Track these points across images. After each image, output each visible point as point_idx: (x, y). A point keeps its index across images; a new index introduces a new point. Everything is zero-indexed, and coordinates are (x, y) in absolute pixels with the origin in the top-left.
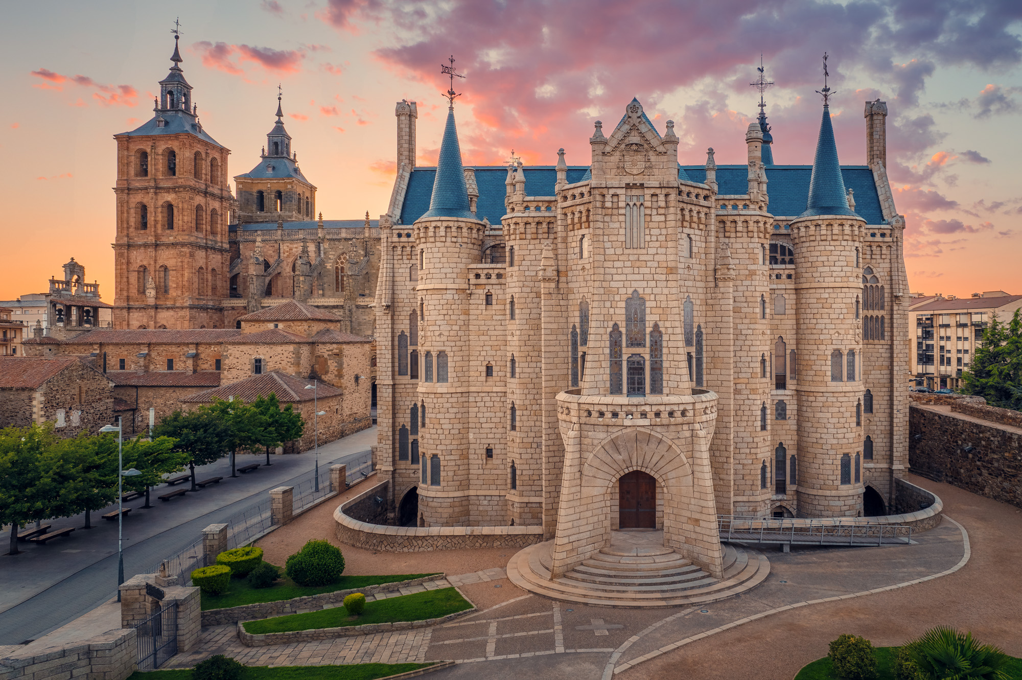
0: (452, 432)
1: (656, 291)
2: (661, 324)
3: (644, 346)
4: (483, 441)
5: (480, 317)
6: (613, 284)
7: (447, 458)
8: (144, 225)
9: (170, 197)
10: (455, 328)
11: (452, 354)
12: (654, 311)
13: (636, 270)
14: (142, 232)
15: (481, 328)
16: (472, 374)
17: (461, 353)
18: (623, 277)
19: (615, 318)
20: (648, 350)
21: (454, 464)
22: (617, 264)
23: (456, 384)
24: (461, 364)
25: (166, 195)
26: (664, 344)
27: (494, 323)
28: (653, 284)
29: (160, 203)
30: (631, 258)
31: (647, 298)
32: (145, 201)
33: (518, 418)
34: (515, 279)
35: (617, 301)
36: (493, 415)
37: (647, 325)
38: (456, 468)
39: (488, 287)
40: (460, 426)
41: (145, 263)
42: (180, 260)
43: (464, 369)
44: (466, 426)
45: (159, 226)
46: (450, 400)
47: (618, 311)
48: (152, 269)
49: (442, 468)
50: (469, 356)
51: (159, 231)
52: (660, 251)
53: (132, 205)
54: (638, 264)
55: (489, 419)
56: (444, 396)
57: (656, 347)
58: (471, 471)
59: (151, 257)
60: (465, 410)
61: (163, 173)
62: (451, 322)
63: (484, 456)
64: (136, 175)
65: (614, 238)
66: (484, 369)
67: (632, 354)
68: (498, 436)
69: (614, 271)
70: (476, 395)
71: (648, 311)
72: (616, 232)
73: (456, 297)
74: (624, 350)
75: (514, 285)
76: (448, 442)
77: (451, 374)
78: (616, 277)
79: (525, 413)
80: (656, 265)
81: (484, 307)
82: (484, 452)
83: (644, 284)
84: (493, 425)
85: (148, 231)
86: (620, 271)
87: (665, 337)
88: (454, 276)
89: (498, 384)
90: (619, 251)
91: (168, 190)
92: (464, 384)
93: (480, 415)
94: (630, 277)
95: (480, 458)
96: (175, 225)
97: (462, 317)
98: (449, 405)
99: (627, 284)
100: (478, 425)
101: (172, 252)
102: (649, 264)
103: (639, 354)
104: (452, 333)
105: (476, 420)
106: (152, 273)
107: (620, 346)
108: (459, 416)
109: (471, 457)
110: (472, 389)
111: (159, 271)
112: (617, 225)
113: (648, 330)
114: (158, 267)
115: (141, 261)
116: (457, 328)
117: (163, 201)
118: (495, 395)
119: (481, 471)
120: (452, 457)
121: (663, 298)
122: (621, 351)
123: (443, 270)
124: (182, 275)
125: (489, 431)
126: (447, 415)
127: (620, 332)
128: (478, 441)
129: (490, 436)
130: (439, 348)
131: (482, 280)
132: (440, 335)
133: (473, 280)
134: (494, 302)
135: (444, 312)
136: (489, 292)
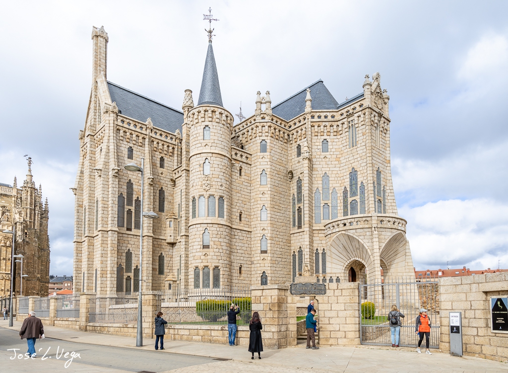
0: (227, 252)
4: (238, 262)
5: (237, 181)
10: (228, 183)
15: (238, 188)
16: (233, 216)
18: (376, 159)
19: (374, 179)
21: (227, 274)
23: (228, 221)
24: (230, 208)
26: (386, 197)
27: (244, 187)
31: (382, 173)
33: (269, 245)
34: (267, 160)
36: (243, 245)
37: (382, 186)
38: (228, 277)
39: (241, 163)
40: (229, 249)
44: (231, 250)
46: (226, 230)
49: (221, 276)
52: (385, 151)
54: (379, 155)
55: (241, 247)
58: (232, 280)
60: (230, 239)
62: (226, 179)
63: (238, 272)
66: (238, 214)
67: (379, 199)
68: (245, 259)
69: (373, 155)
70: (235, 230)
71: (382, 179)
73: (228, 163)
74: (376, 197)
75: (266, 163)
76: (225, 258)
77: (226, 213)
81: (238, 175)
82: (239, 269)
83: (381, 165)
84: (243, 252)
89: (245, 226)
92: (230, 222)
93: (237, 244)
95: (236, 272)
97: (230, 178)
98: (225, 233)
99: (377, 163)
100: (236, 251)
102: (382, 156)
104: (227, 186)
105: (235, 247)
108: (229, 242)
110: (234, 227)
113: (382, 189)
118: (244, 232)
119: (236, 281)
120: (227, 269)
121: (386, 174)
123: (223, 143)
125: (240, 255)
126: (225, 240)
127: (375, 187)
128: (236, 262)
129: (242, 258)
130: (221, 194)
131: (238, 158)
132: (221, 186)
133: (234, 157)
134: (243, 174)
135: (224, 171)
136: (241, 167)
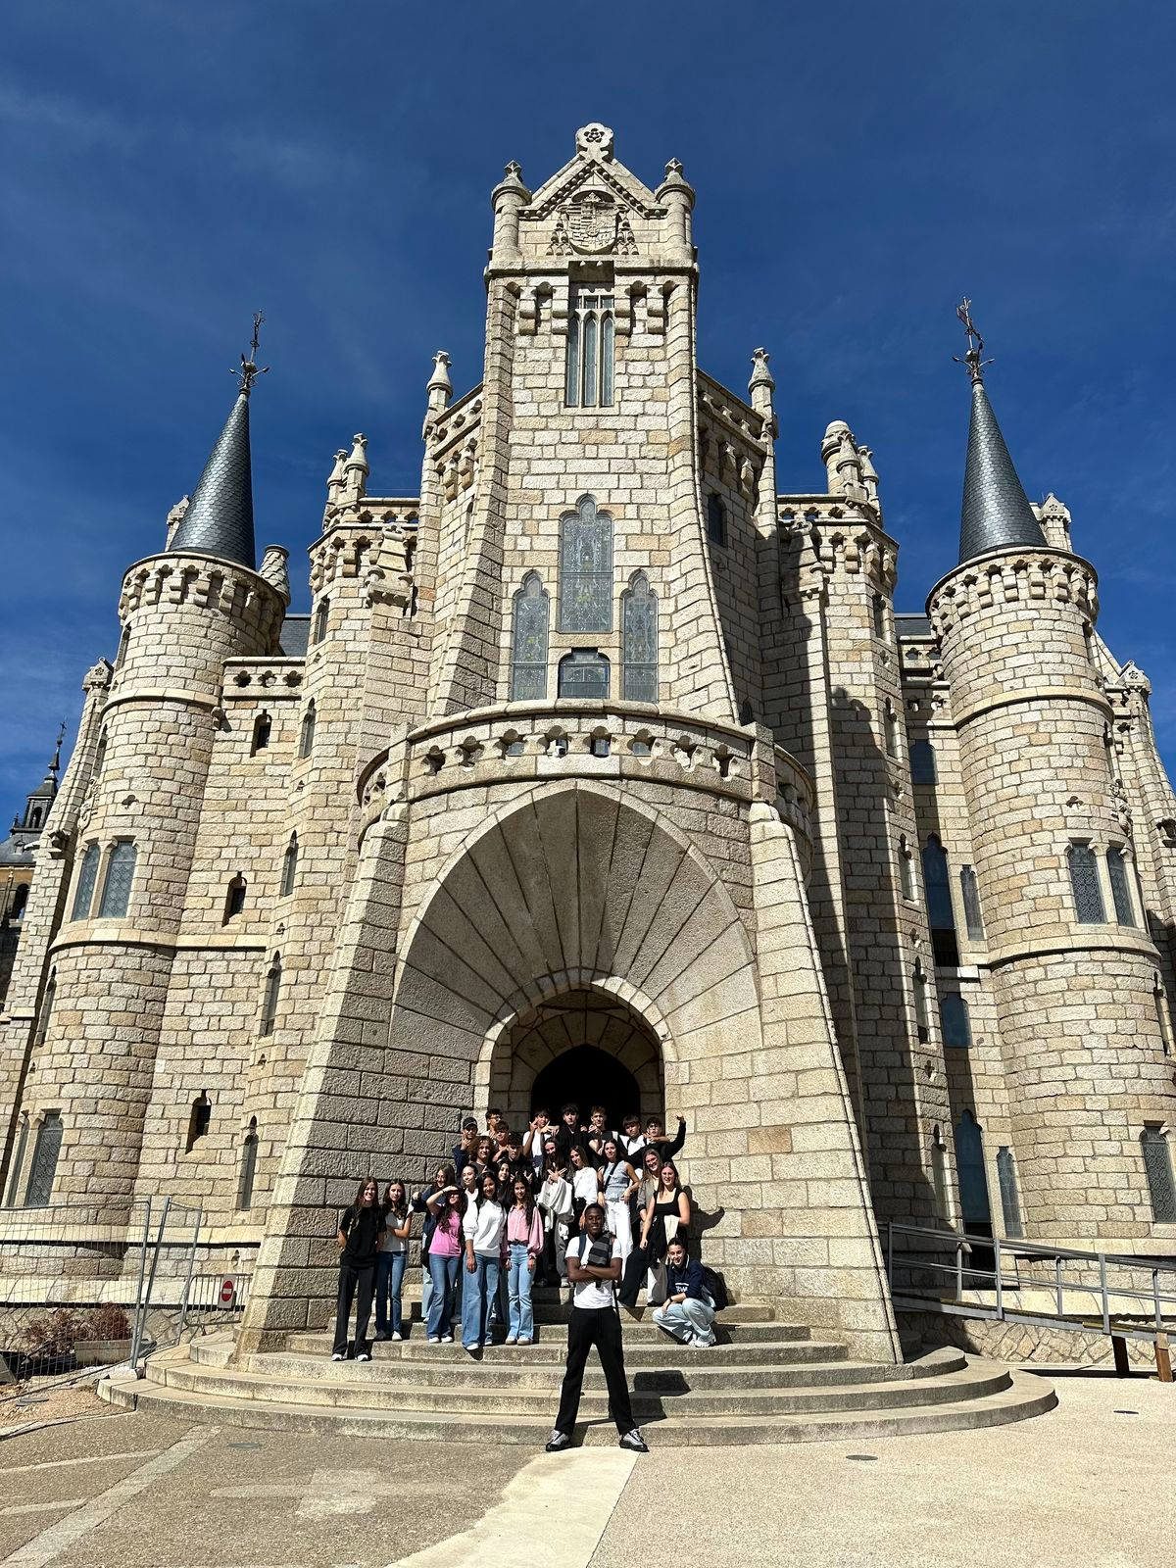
0: (110, 1048)
1: (640, 496)
2: (652, 574)
3: (608, 632)
4: (189, 1082)
5: (236, 770)
6: (530, 482)
7: (82, 1121)
10: (166, 785)
11: (148, 847)
12: (634, 543)
13: (591, 451)
15: (234, 794)
16: (189, 902)
17: (172, 848)
18: (559, 467)
19: (532, 560)
20: (615, 640)
21: (97, 1140)
22: (542, 437)
23: (144, 922)
24: (167, 872)
26: (663, 623)
27: (265, 783)
28: (634, 481)
30: (579, 423)
31: (617, 512)
33: (282, 993)
34: (323, 661)
35: (539, 521)
36: (227, 1009)
37: (616, 576)
38: (102, 1153)
39: (263, 705)
40: (135, 1035)
43: (173, 888)
44: (150, 1036)
46: (121, 962)
47: (539, 543)
49: (63, 1150)
50: (190, 858)
52: (650, 407)
54: (595, 436)
55: (214, 1020)
56: (107, 949)
57: (640, 630)
58: (144, 1170)
60: (154, 993)
62: (159, 773)
63: (186, 1124)
65: (540, 382)
66: (224, 890)
67: (574, 649)
68: (231, 1067)
69: (536, 452)
70: (189, 955)
71: (619, 543)
72: (543, 368)
73: (184, 718)
74: (552, 639)
75: (319, 674)
76: (93, 1077)
77: (136, 895)
78: (537, 466)
79: (303, 976)
80: (641, 437)
81: (248, 747)
82: (187, 1112)
83: (611, 481)
84: (222, 1037)
86: (549, 452)
87: (665, 607)
88: (189, 673)
89: (252, 928)
90: (550, 409)
92: (166, 926)
93: (193, 1009)
94: (573, 466)
95: (173, 1130)
97: (188, 765)
98: (115, 974)
99: (567, 481)
100: (184, 1037)
102: (622, 437)
103: (595, 649)
104: (158, 797)
105: (181, 1023)
107: (543, 631)
108: (137, 1006)
109: (150, 1126)
110: (183, 941)
112: (547, 354)
113: (618, 589)
116: (174, 787)
118: (241, 955)
119: (169, 1170)
120: (97, 1121)
121: (659, 512)
122: (544, 642)
123: (163, 660)
125: (209, 1052)
126: (105, 1002)
127: (544, 593)
128: (177, 1084)
129: (212, 1066)
130: (119, 833)
131: (254, 689)
132: (128, 802)
133: (231, 689)
134: (273, 736)
135: (149, 749)
136: (265, 715)
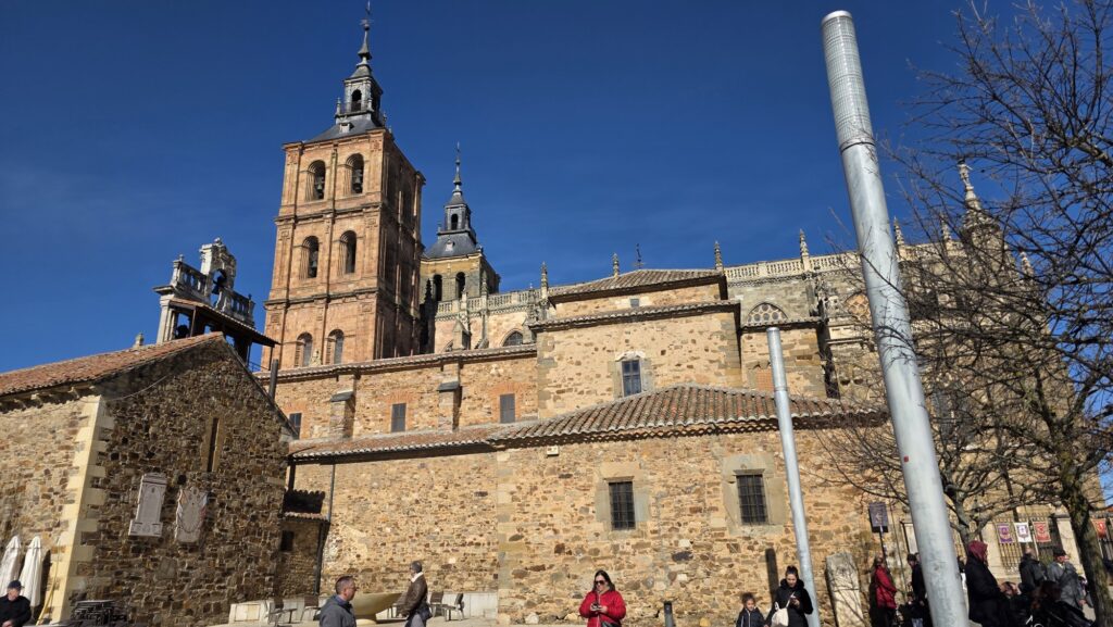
8: (313, 273)
9: (352, 224)
14: (309, 281)
25: (347, 221)
29: (337, 235)
32: (317, 234)
41: (309, 329)
42: (362, 318)
45: (334, 270)
48: (317, 338)
51: (333, 278)
53: (298, 241)
59: (319, 319)
61: (345, 193)
64: (307, 199)
85: (318, 279)
91: (350, 213)
96: (358, 266)
101: (353, 307)
106: (319, 343)
111: (330, 340)
114: (327, 332)
115: (304, 326)
117: (342, 232)
124: (365, 342)
